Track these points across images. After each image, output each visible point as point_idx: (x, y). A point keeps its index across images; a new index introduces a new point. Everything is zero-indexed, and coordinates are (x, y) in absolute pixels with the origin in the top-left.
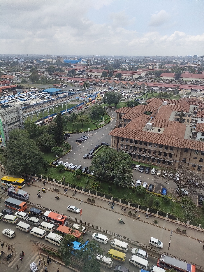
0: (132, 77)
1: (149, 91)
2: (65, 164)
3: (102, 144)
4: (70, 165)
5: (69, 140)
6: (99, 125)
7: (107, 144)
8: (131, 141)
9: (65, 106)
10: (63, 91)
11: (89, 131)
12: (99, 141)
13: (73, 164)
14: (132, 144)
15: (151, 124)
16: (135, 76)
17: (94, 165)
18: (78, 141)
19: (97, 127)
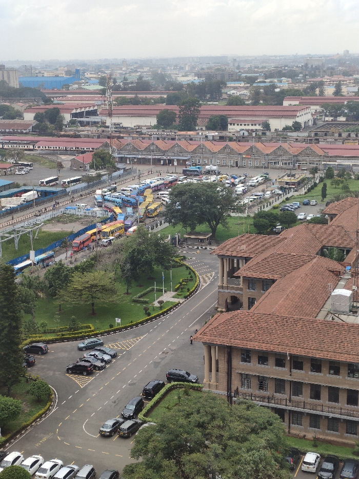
0: (267, 126)
1: (329, 175)
2: (29, 461)
3: (171, 377)
4: (47, 465)
5: (43, 368)
6: (156, 304)
7: (188, 374)
8: (280, 361)
9: (24, 239)
10: (18, 186)
11: (120, 330)
12: (156, 364)
13: (60, 462)
14: (283, 373)
15: (347, 293)
16: (277, 124)
17: (141, 459)
18: (78, 370)
19: (149, 314)
